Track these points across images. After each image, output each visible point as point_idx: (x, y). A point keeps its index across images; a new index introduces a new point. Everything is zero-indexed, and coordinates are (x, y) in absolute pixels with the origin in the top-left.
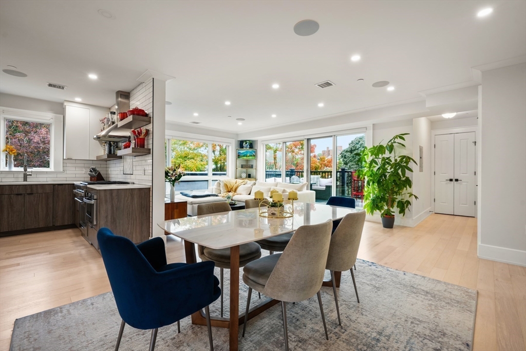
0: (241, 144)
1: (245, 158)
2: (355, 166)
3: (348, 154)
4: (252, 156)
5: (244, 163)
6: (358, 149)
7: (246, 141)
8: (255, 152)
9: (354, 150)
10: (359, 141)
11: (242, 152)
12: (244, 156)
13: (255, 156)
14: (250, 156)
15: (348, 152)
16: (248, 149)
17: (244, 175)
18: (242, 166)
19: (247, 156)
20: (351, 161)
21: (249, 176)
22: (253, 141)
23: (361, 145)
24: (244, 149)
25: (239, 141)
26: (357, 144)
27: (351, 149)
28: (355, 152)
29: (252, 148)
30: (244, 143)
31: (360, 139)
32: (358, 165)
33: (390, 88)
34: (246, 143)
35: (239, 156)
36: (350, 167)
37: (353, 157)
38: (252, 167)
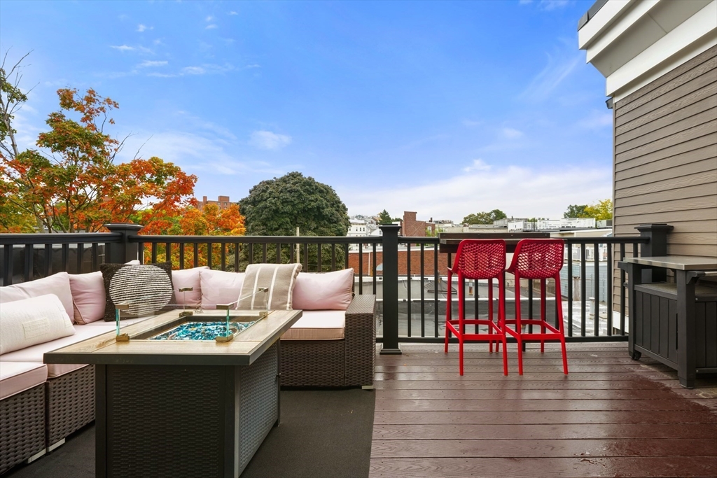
2: (262, 227)
3: (249, 207)
6: (266, 200)
9: (260, 201)
10: (267, 188)
15: (249, 204)
20: (255, 220)
23: (270, 194)
26: (263, 191)
27: (254, 199)
28: (261, 205)
31: (268, 183)
32: (266, 225)
36: (252, 228)
37: (258, 212)
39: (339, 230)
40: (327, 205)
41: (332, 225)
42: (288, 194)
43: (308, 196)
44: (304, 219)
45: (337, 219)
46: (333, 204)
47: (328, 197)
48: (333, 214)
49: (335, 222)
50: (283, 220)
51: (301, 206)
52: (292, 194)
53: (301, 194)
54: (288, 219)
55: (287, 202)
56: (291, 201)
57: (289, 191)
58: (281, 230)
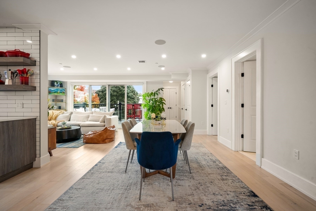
0: (52, 83)
1: (56, 94)
4: (62, 93)
5: (54, 98)
7: (57, 81)
8: (64, 90)
9: (105, 91)
11: (52, 89)
12: (55, 93)
13: (64, 92)
14: (60, 93)
15: (101, 92)
16: (59, 87)
17: (55, 107)
18: (53, 101)
19: (57, 93)
21: (60, 108)
22: (63, 82)
24: (55, 87)
25: (50, 81)
29: (62, 87)
30: (55, 83)
33: (163, 69)
34: (57, 83)
35: (50, 92)
37: (104, 95)
38: (62, 101)
39: (134, 102)
40: (130, 92)
41: (132, 100)
42: (115, 88)
43: (123, 89)
44: (121, 98)
45: (134, 97)
46: (132, 92)
47: (130, 89)
48: (132, 95)
49: (133, 99)
50: (113, 98)
51: (120, 93)
52: (117, 88)
53: (120, 88)
54: (115, 98)
55: (115, 91)
56: (116, 91)
57: (115, 87)
58: (112, 102)
